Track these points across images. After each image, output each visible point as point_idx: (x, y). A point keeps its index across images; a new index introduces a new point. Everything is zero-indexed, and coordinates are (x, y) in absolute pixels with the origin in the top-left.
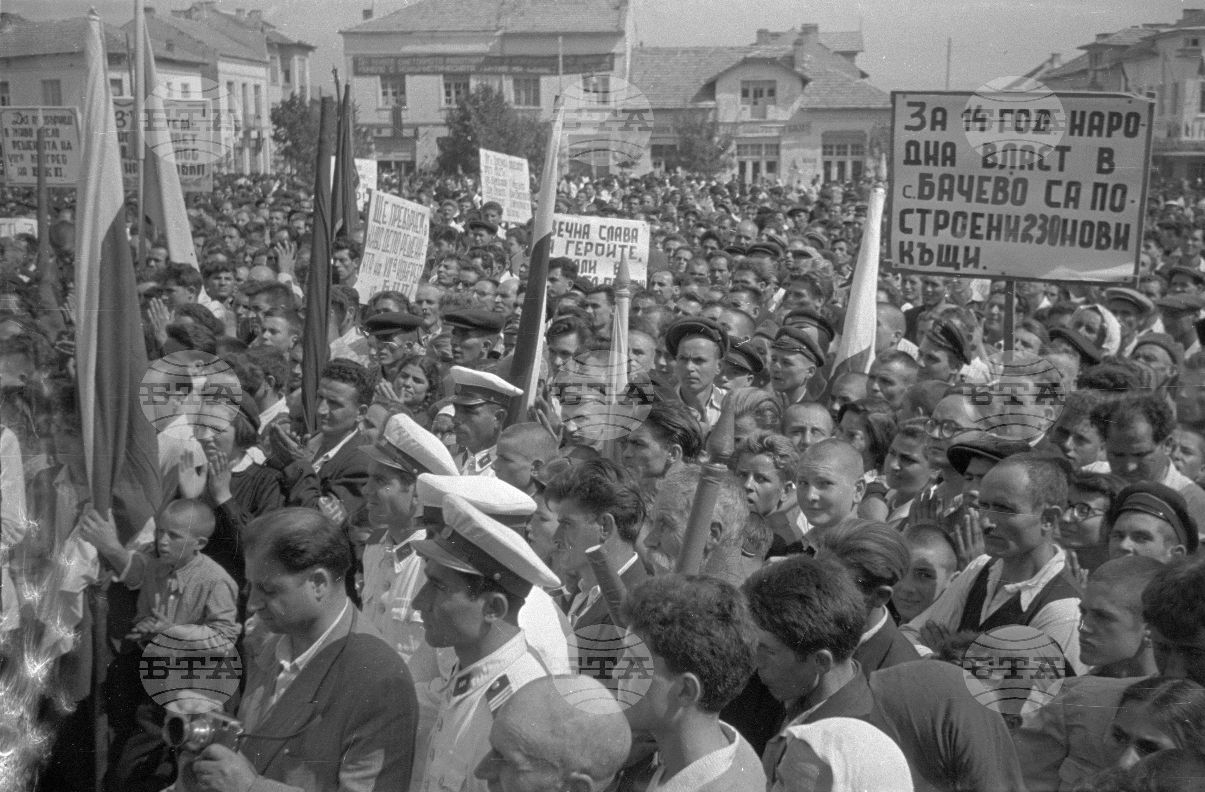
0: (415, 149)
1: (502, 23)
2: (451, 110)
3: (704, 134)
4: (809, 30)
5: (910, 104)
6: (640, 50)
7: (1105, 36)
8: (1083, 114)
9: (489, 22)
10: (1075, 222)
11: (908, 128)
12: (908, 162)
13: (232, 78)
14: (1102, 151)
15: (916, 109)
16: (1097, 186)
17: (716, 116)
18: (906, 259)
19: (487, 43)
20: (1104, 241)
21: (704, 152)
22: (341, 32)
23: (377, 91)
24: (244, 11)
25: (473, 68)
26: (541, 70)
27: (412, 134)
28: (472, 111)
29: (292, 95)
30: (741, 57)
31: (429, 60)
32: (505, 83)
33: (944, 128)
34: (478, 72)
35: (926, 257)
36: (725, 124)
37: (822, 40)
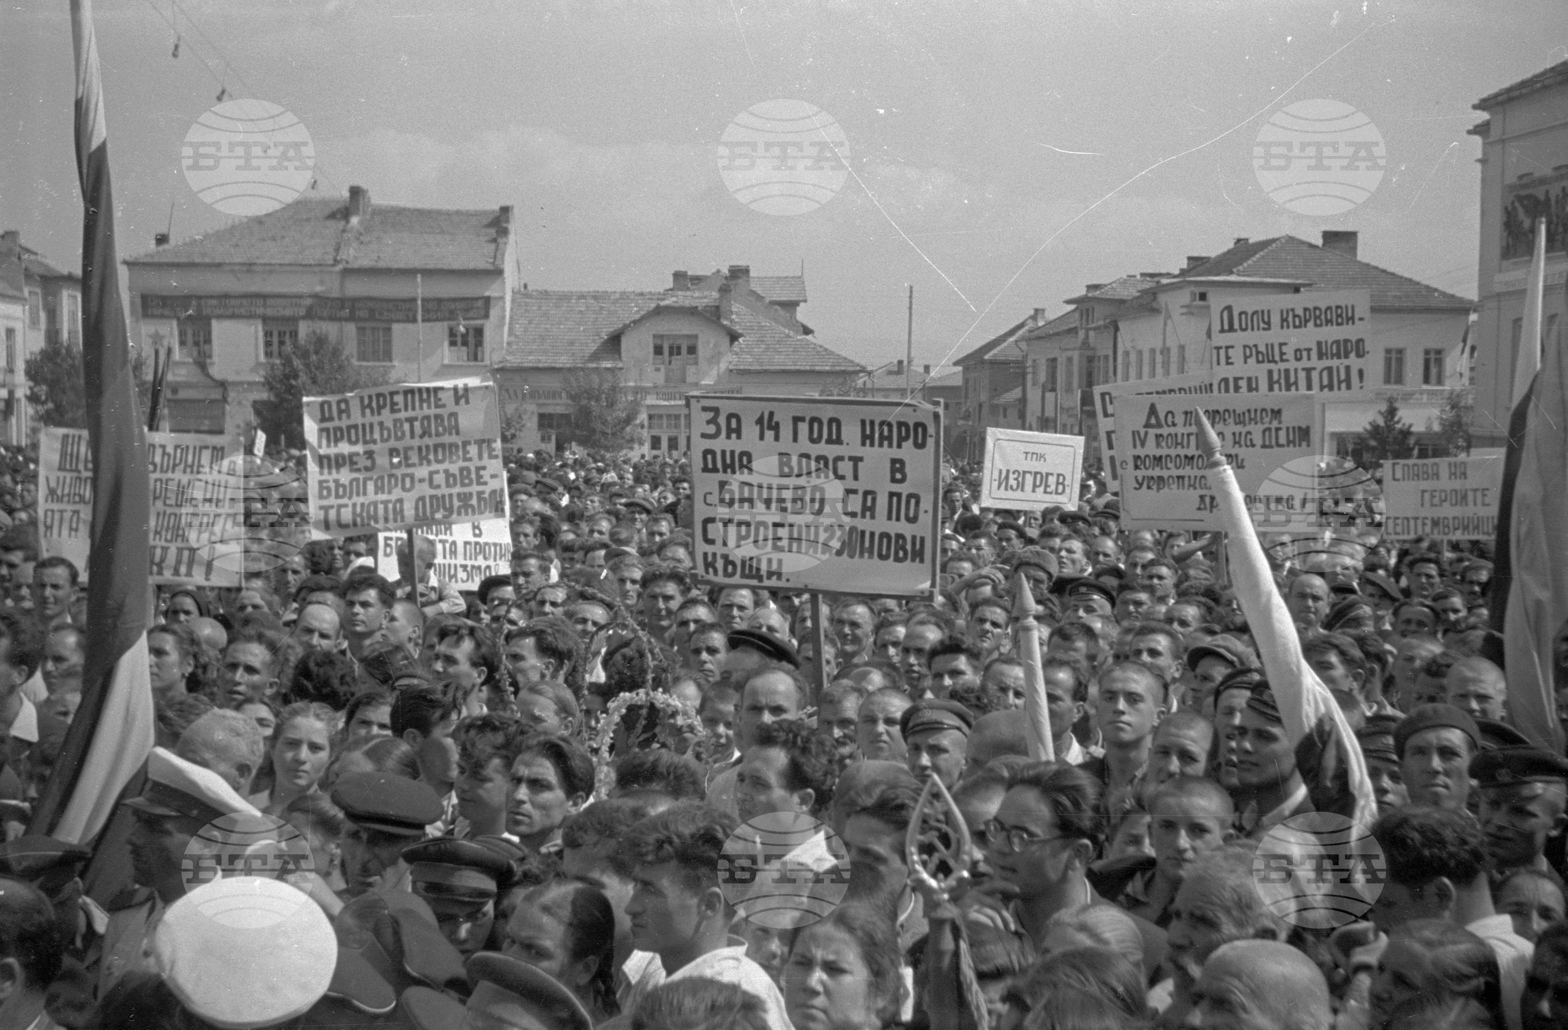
0: (223, 414)
1: (342, 256)
2: (271, 366)
3: (604, 401)
4: (738, 273)
5: (705, 409)
6: (524, 295)
7: (1096, 287)
8: (872, 423)
10: (872, 534)
11: (704, 436)
12: (705, 469)
14: (894, 461)
15: (711, 415)
16: (892, 495)
17: (617, 377)
18: (711, 570)
19: (321, 281)
20: (901, 554)
26: (393, 316)
27: (220, 396)
28: (301, 367)
30: (653, 305)
31: (244, 302)
32: (345, 332)
33: (739, 437)
34: (310, 315)
35: (730, 568)
36: (626, 390)
37: (755, 286)
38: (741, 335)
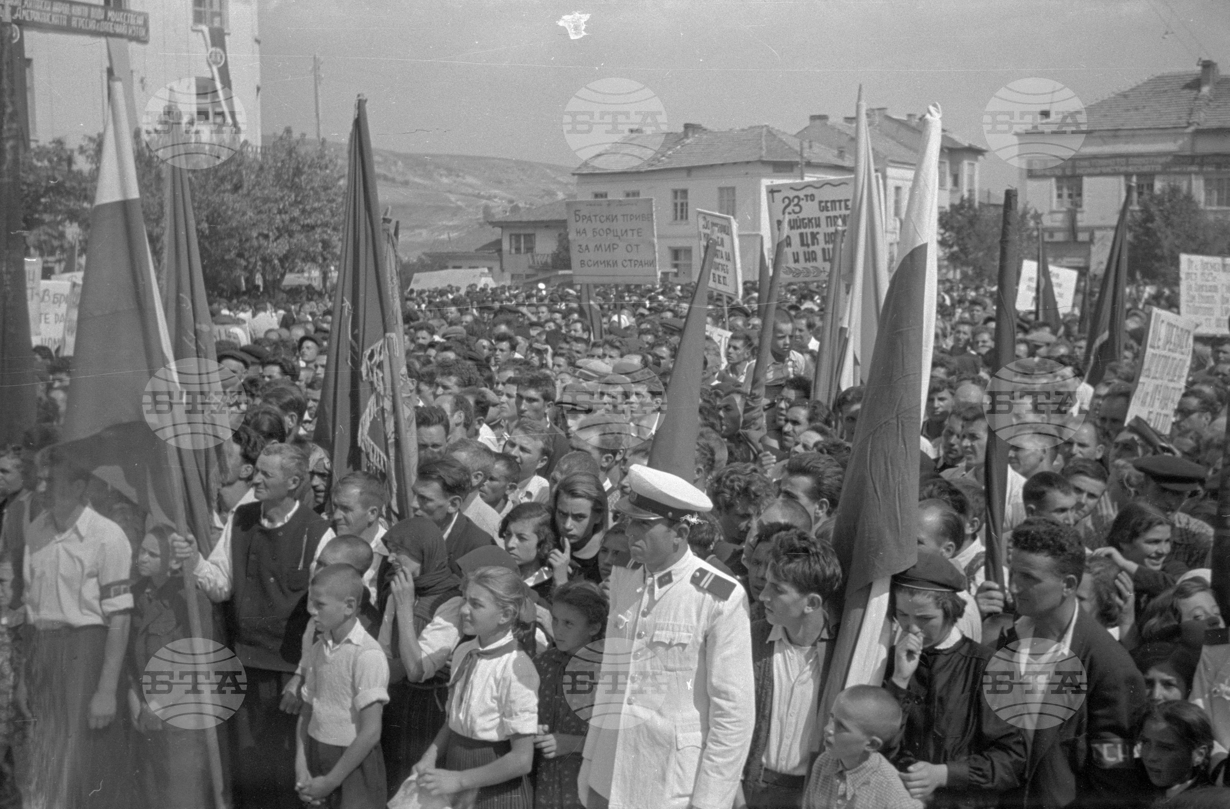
0: (1089, 254)
1: (1194, 119)
9: (1180, 117)
13: (899, 183)
19: (1175, 141)
23: (1051, 192)
24: (913, 115)
25: (1159, 168)
27: (1088, 239)
28: (1157, 213)
29: (961, 198)
31: (1110, 161)
32: (1194, 182)
34: (1165, 171)
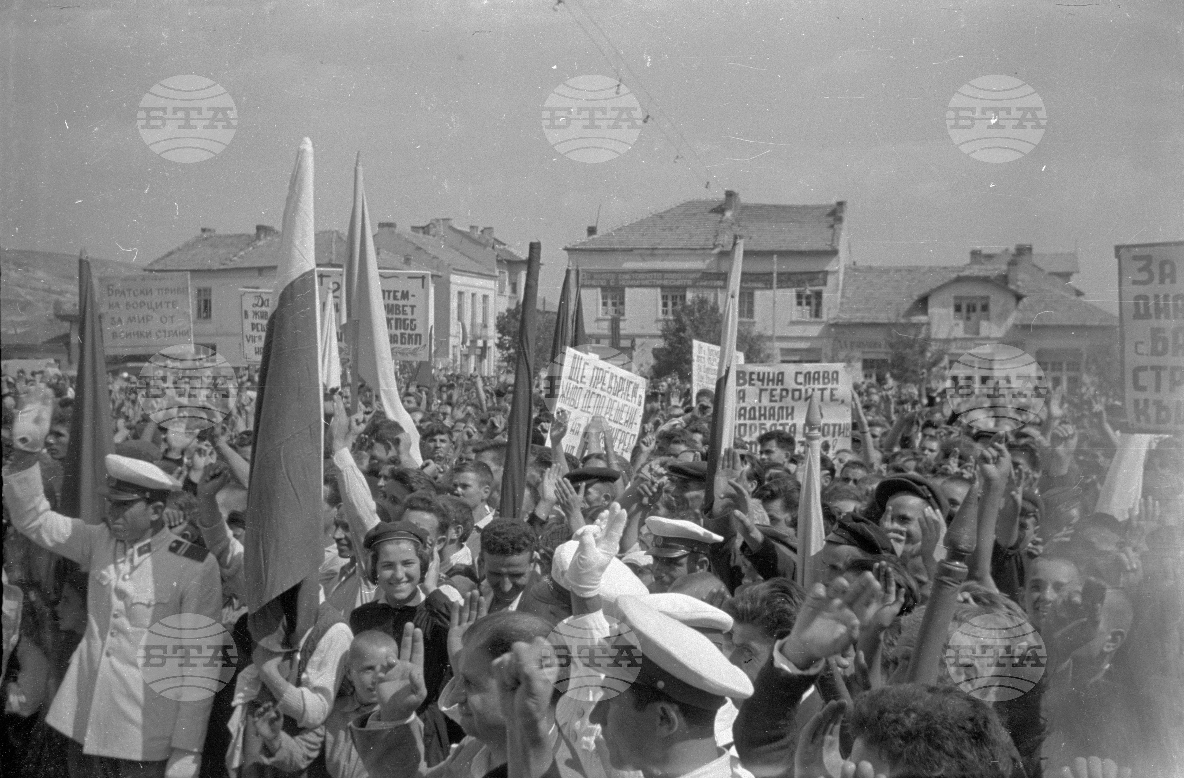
0: (631, 358)
1: (719, 241)
2: (667, 321)
3: (917, 348)
4: (1023, 251)
6: (853, 269)
9: (707, 240)
13: (463, 289)
15: (1143, 263)
17: (929, 330)
19: (704, 260)
21: (916, 365)
22: (566, 249)
23: (597, 300)
24: (477, 227)
25: (690, 283)
26: (755, 285)
27: (629, 345)
28: (688, 322)
29: (518, 303)
30: (954, 276)
31: (648, 276)
32: (720, 295)
34: (694, 286)
36: (936, 340)
37: (1036, 260)
38: (1025, 296)
